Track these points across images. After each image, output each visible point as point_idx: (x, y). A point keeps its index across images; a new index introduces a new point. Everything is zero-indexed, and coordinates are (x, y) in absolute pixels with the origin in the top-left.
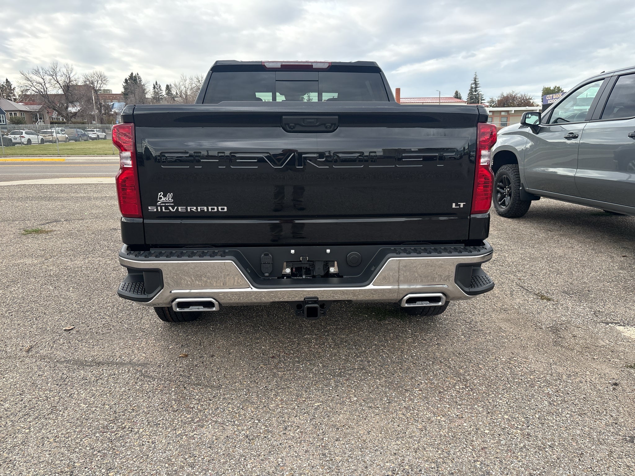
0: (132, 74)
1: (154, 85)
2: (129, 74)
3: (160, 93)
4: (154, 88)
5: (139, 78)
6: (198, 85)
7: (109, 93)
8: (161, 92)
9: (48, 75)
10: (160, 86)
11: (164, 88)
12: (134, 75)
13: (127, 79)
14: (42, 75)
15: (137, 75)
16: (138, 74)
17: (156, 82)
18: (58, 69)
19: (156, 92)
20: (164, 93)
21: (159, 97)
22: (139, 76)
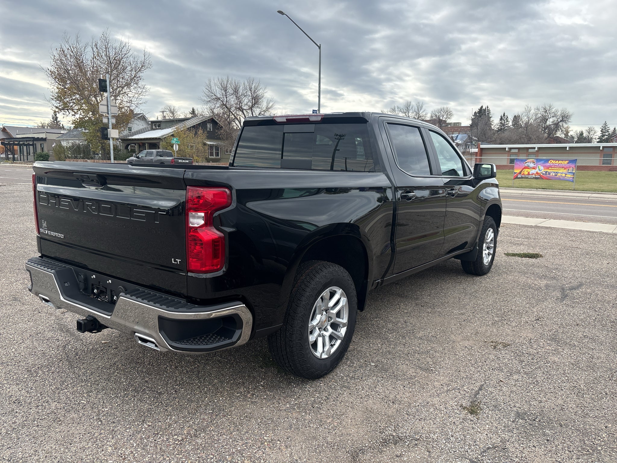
0: (482, 107)
1: (501, 117)
2: (479, 107)
3: (506, 125)
4: (501, 119)
5: (489, 111)
6: (544, 114)
7: (458, 125)
8: (507, 123)
9: (402, 112)
10: (507, 117)
11: (511, 119)
12: (484, 108)
13: (477, 112)
14: (397, 113)
15: (486, 108)
16: (488, 106)
17: (504, 114)
18: (411, 107)
19: (502, 124)
20: (510, 124)
21: (504, 128)
22: (488, 109)
